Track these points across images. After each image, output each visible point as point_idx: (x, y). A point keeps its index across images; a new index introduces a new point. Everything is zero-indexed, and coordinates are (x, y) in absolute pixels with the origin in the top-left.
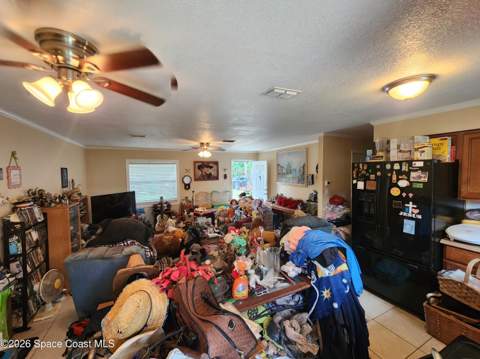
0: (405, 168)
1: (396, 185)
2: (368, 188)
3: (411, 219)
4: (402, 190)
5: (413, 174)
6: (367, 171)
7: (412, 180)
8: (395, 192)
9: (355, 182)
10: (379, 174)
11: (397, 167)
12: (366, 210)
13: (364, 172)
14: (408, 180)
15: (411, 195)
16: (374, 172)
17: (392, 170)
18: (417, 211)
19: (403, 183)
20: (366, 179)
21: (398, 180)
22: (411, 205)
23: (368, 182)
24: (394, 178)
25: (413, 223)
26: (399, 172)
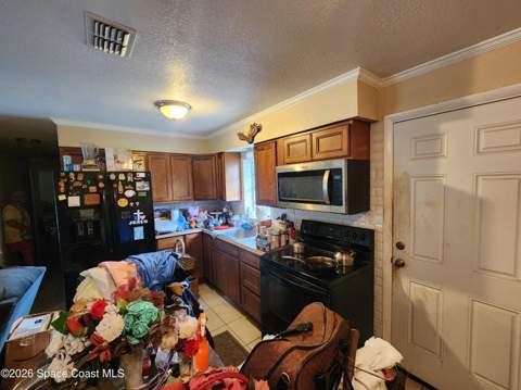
0: (130, 179)
1: (123, 196)
2: (87, 203)
3: (140, 225)
4: (130, 199)
5: (138, 184)
6: (83, 182)
7: (138, 189)
8: (123, 203)
9: (62, 198)
10: (101, 185)
11: (122, 177)
12: (81, 233)
13: (77, 184)
14: (134, 190)
15: (138, 204)
16: (96, 184)
17: (117, 180)
18: (144, 217)
19: (130, 193)
20: (82, 193)
21: (125, 190)
22: (138, 213)
23: (86, 197)
24: (121, 189)
25: (141, 229)
26: (125, 183)
